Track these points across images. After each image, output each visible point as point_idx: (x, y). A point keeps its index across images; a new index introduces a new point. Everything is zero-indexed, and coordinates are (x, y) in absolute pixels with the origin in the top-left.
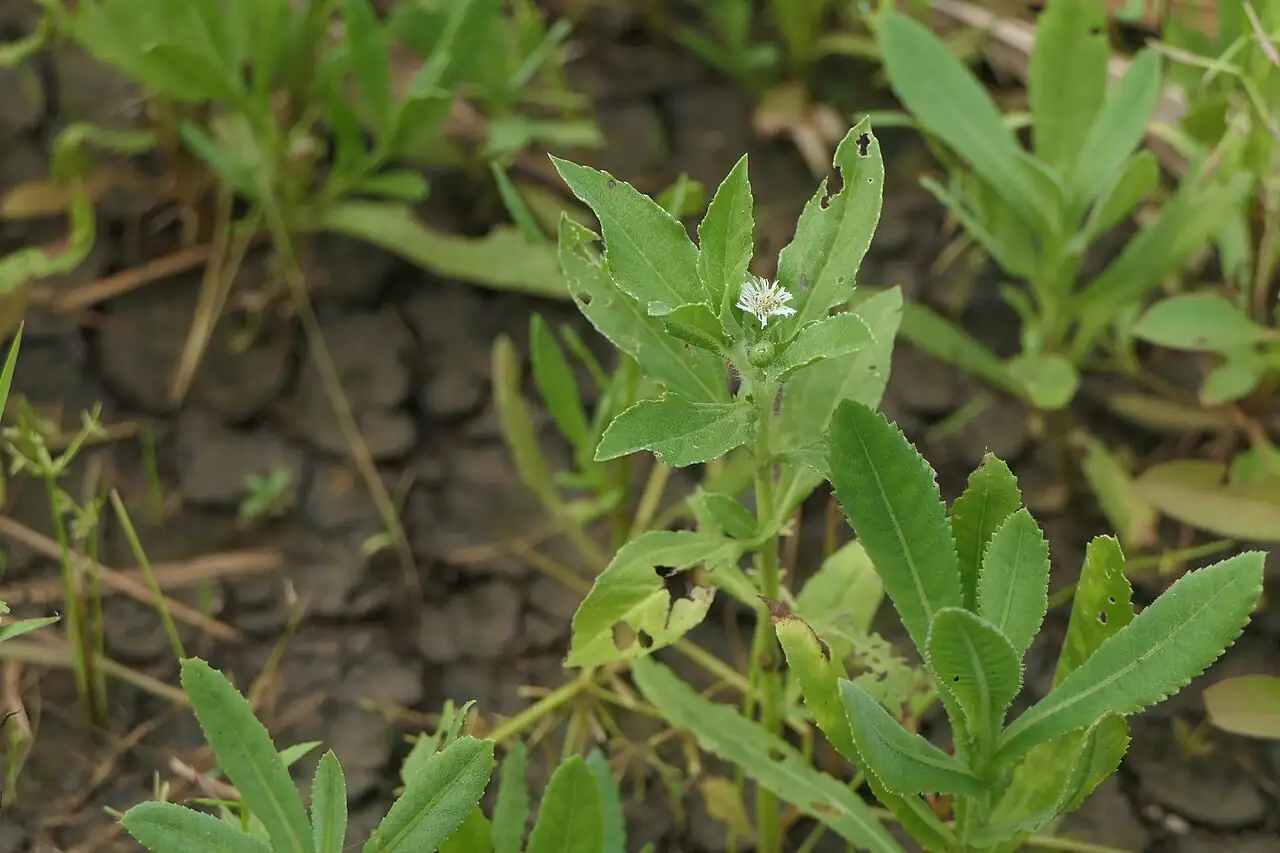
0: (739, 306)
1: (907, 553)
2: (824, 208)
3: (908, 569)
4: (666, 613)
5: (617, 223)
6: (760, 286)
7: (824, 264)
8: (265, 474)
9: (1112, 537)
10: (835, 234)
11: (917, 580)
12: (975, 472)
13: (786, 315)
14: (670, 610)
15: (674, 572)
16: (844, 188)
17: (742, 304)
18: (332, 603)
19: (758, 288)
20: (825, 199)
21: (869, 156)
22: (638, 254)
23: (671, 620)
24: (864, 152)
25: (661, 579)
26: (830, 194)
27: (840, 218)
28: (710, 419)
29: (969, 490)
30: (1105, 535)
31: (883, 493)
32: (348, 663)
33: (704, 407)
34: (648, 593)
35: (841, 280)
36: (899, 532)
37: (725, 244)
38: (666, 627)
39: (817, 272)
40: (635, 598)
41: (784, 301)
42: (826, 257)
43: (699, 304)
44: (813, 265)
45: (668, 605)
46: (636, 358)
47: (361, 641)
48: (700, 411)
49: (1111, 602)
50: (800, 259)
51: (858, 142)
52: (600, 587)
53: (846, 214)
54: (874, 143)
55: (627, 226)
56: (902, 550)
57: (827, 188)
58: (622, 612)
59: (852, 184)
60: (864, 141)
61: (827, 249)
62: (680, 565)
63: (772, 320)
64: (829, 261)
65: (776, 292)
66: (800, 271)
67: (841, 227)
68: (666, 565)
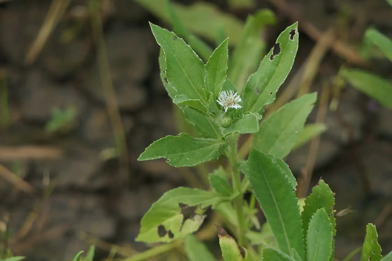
0: (217, 101)
1: (280, 217)
2: (271, 59)
3: (281, 224)
4: (181, 225)
5: (174, 55)
6: (229, 94)
7: (267, 85)
8: (63, 108)
9: (374, 225)
10: (274, 72)
11: (284, 229)
12: (315, 187)
13: (236, 108)
14: (183, 223)
15: (187, 207)
16: (281, 53)
17: (219, 100)
18: (81, 180)
19: (228, 94)
20: (272, 56)
21: (294, 40)
22: (181, 70)
23: (183, 227)
24: (292, 38)
25: (180, 209)
26: (274, 54)
27: (277, 65)
28: (201, 146)
29: (312, 194)
30: (371, 224)
31: (270, 190)
32: (82, 212)
33: (200, 141)
34: (173, 215)
35: (271, 93)
36: (277, 207)
37: (216, 74)
38: (180, 230)
39: (264, 87)
40: (168, 216)
41: (238, 102)
42: (268, 81)
43: (196, 100)
44: (263, 84)
45: (182, 221)
46: (183, 111)
47: (91, 202)
48: (198, 142)
49: (373, 253)
50: (258, 80)
51: (290, 33)
52: (153, 209)
53: (280, 64)
54: (297, 35)
55: (179, 58)
56: (278, 216)
57: (273, 51)
58: (163, 221)
59: (284, 52)
60: (293, 33)
61: (269, 78)
62: (190, 204)
63: (230, 110)
64: (269, 84)
65: (235, 97)
66: (256, 86)
67: (277, 70)
68: (185, 203)
